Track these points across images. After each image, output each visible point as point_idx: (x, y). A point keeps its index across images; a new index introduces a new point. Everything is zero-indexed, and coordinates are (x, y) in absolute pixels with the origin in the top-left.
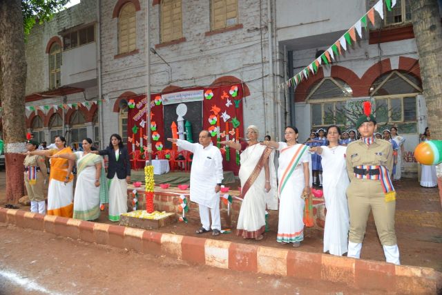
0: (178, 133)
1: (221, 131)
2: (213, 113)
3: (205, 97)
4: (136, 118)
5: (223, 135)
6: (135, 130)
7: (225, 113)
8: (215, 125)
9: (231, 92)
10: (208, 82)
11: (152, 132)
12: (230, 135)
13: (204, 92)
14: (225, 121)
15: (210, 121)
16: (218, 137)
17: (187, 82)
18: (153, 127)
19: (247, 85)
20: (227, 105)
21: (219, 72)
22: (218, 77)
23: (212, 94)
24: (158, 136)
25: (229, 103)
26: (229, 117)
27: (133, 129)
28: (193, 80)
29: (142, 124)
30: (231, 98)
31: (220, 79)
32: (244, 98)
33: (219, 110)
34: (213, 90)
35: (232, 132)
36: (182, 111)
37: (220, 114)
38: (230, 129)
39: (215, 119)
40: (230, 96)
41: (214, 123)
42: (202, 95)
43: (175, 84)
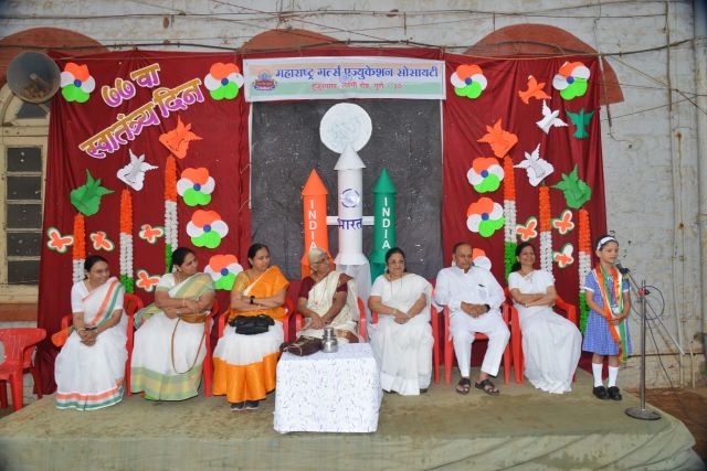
0: (332, 220)
1: (521, 219)
2: (487, 152)
3: (450, 88)
4: (96, 145)
5: (529, 229)
6: (87, 198)
7: (536, 153)
8: (498, 196)
9: (559, 83)
10: (464, 35)
11: (185, 213)
12: (555, 232)
13: (450, 70)
14: (534, 181)
15: (474, 178)
16: (510, 238)
17: (371, 22)
18: (194, 188)
19: (614, 64)
20: (544, 125)
21: (507, 8)
22: (503, 23)
23: (480, 82)
24: (221, 229)
25: (549, 120)
26: (549, 169)
27: (77, 194)
28: (396, 21)
29: (134, 174)
30: (556, 101)
31: (511, 32)
32: (603, 109)
33: (512, 139)
34: (486, 67)
35: (565, 223)
36: (346, 131)
37: (516, 154)
38: (556, 214)
39: (497, 173)
40: (555, 93)
41: (494, 187)
42: (441, 79)
43: (312, 26)
